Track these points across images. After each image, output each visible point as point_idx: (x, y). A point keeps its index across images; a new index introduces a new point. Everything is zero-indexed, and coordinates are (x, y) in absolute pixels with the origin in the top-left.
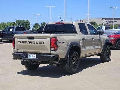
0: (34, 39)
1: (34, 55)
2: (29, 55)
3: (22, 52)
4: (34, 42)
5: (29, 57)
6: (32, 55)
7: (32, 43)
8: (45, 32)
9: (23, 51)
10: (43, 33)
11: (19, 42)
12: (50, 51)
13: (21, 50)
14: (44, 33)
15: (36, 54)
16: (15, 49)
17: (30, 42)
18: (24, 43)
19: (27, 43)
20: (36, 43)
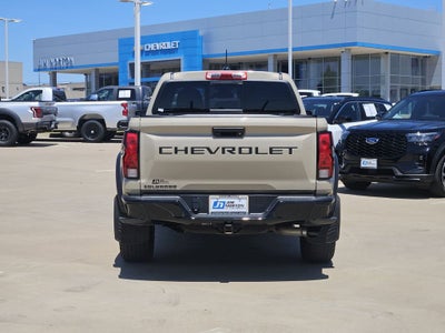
0: (245, 138)
1: (237, 202)
2: (212, 199)
3: (178, 189)
4: (245, 150)
5: (211, 210)
6: (226, 199)
7: (237, 151)
8: (161, 110)
9: (181, 185)
10: (149, 112)
11: (164, 150)
12: (314, 181)
13: (172, 183)
14: (155, 113)
15: (247, 196)
16: (138, 178)
17: (223, 149)
18: (192, 153)
19: (211, 153)
20: (257, 153)
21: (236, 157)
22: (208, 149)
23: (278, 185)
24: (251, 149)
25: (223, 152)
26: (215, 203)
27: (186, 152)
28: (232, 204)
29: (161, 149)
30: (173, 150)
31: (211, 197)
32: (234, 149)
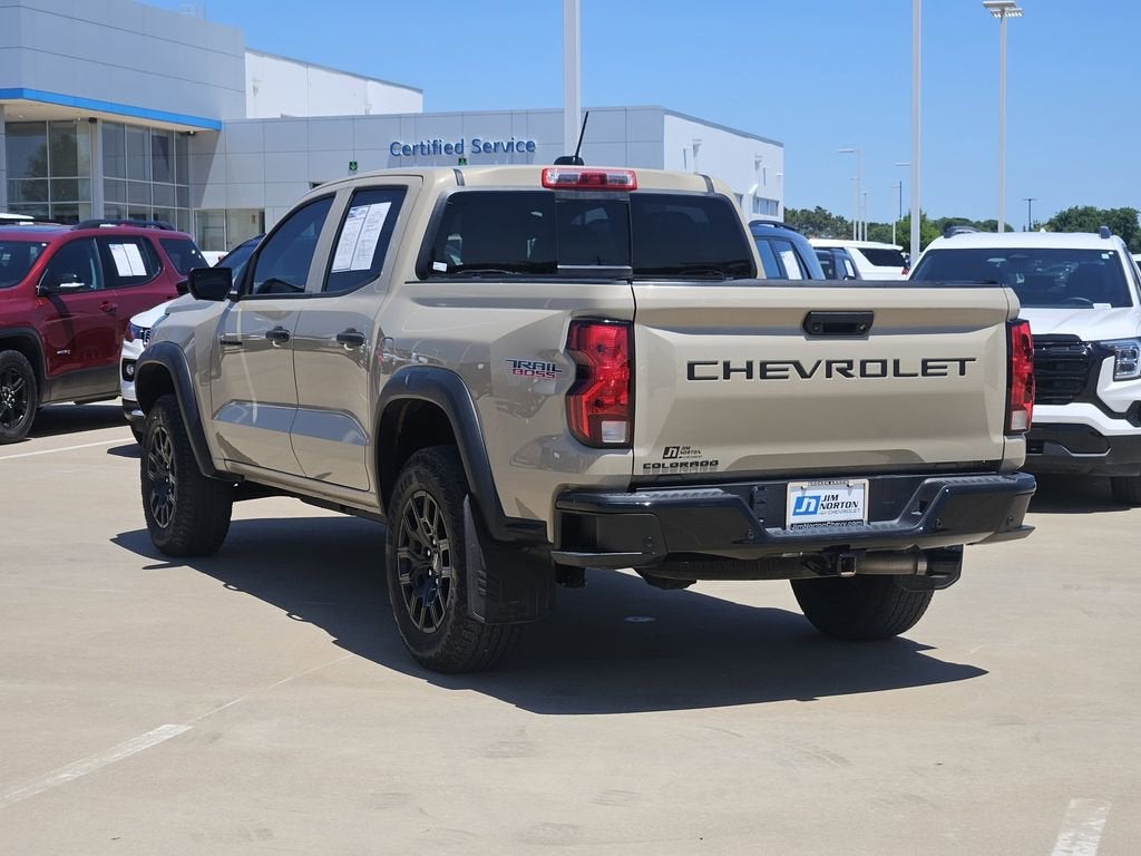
1: (843, 495)
2: (794, 491)
3: (720, 468)
4: (874, 368)
5: (791, 519)
6: (823, 490)
7: (856, 370)
9: (727, 458)
11: (699, 371)
12: (999, 438)
13: (707, 455)
15: (866, 481)
16: (628, 445)
17: (829, 364)
18: (763, 376)
19: (803, 374)
20: (897, 373)
21: (856, 384)
22: (797, 365)
23: (930, 450)
24: (884, 363)
25: (829, 375)
26: (800, 501)
27: (750, 376)
28: (833, 502)
29: (691, 366)
30: (719, 370)
31: (791, 485)
32: (850, 363)
